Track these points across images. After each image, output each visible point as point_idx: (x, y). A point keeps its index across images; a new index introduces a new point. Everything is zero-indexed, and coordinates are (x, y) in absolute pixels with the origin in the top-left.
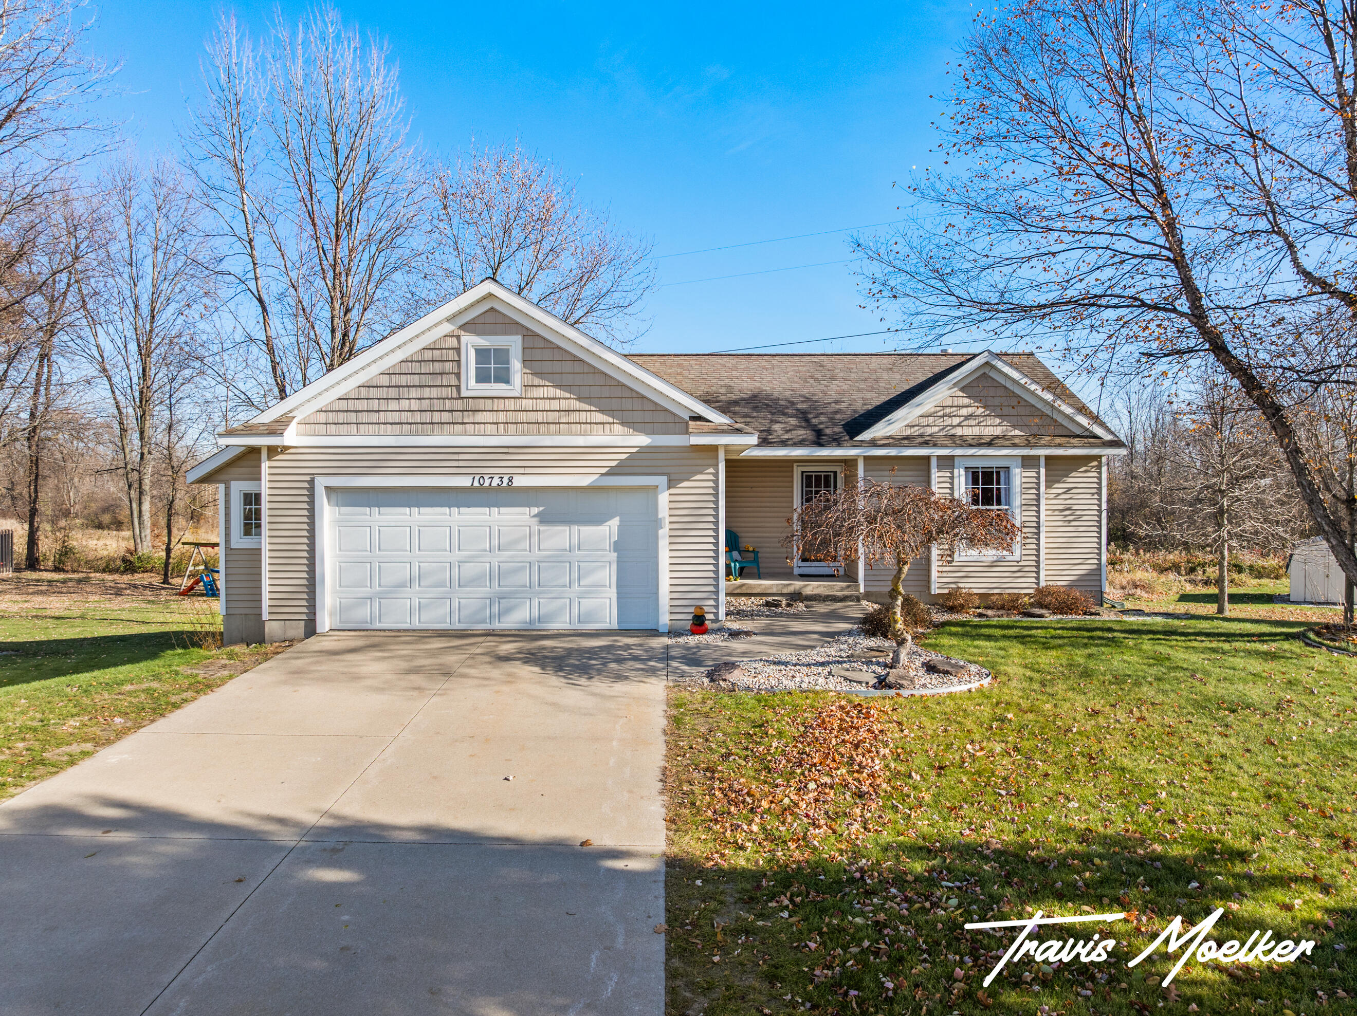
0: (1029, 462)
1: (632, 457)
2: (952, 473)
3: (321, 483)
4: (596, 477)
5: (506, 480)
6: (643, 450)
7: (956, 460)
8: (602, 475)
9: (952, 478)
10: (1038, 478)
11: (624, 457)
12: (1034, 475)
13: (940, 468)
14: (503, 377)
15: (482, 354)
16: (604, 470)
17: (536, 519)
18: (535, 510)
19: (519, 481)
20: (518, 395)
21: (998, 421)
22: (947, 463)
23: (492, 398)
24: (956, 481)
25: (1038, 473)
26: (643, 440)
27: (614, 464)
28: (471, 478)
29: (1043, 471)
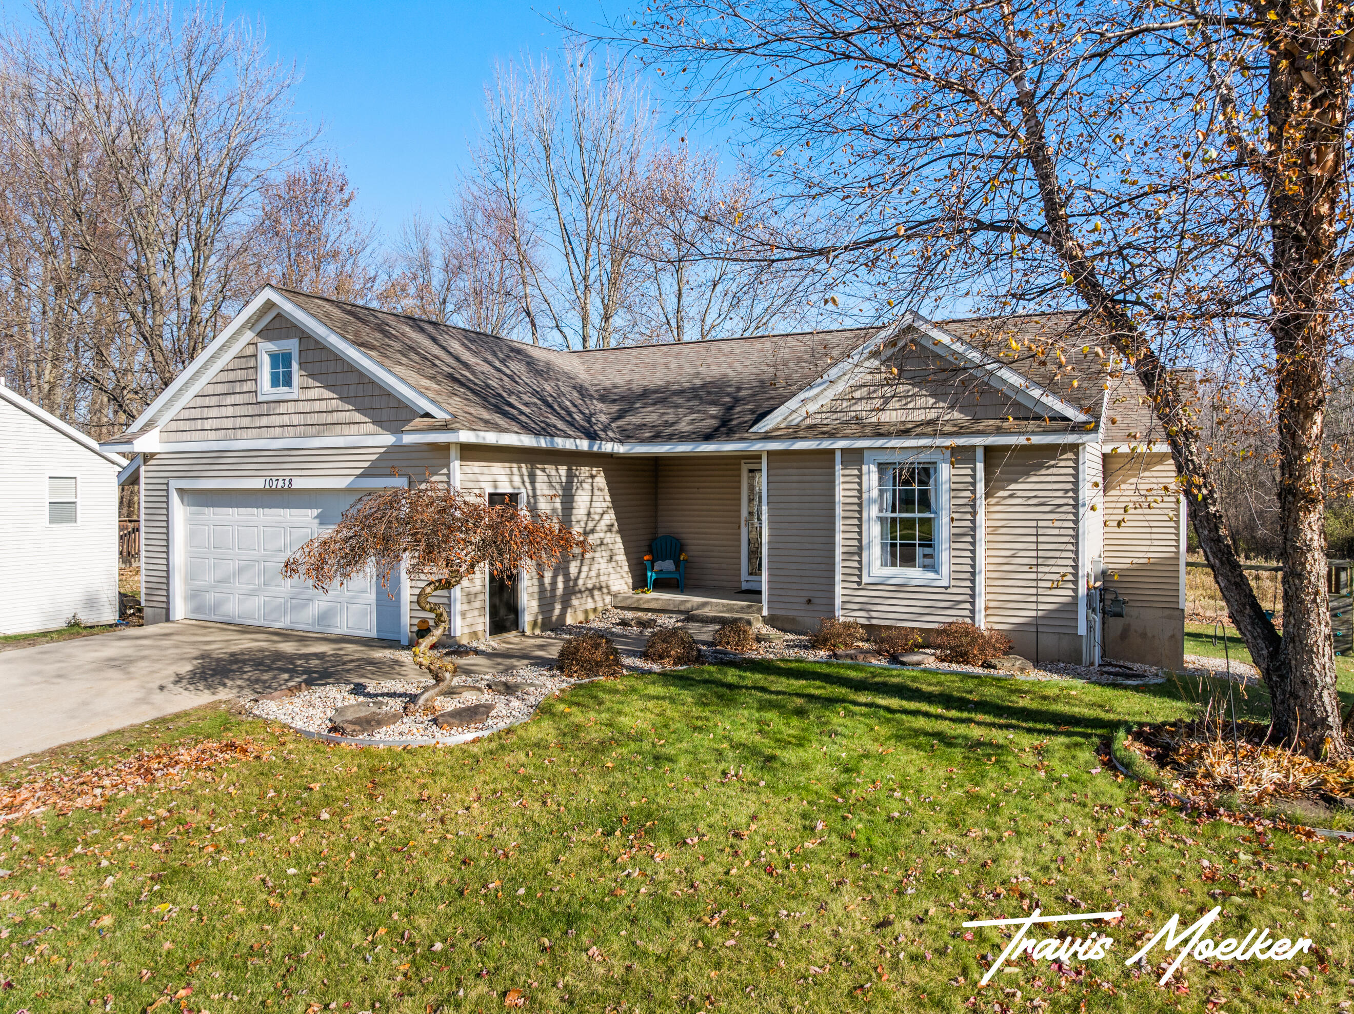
0: (961, 455)
1: (382, 458)
2: (860, 470)
3: (174, 484)
4: (352, 478)
5: (287, 482)
6: (392, 450)
7: (866, 453)
8: (358, 476)
9: (860, 477)
10: (974, 476)
11: (374, 457)
12: (969, 471)
13: (845, 464)
14: (288, 382)
15: (274, 357)
16: (359, 472)
17: (317, 521)
18: (315, 512)
19: (298, 484)
20: (296, 398)
21: (931, 401)
22: (854, 457)
23: (279, 402)
24: (865, 478)
25: (974, 469)
26: (388, 439)
27: (367, 464)
28: (263, 479)
29: (980, 466)
